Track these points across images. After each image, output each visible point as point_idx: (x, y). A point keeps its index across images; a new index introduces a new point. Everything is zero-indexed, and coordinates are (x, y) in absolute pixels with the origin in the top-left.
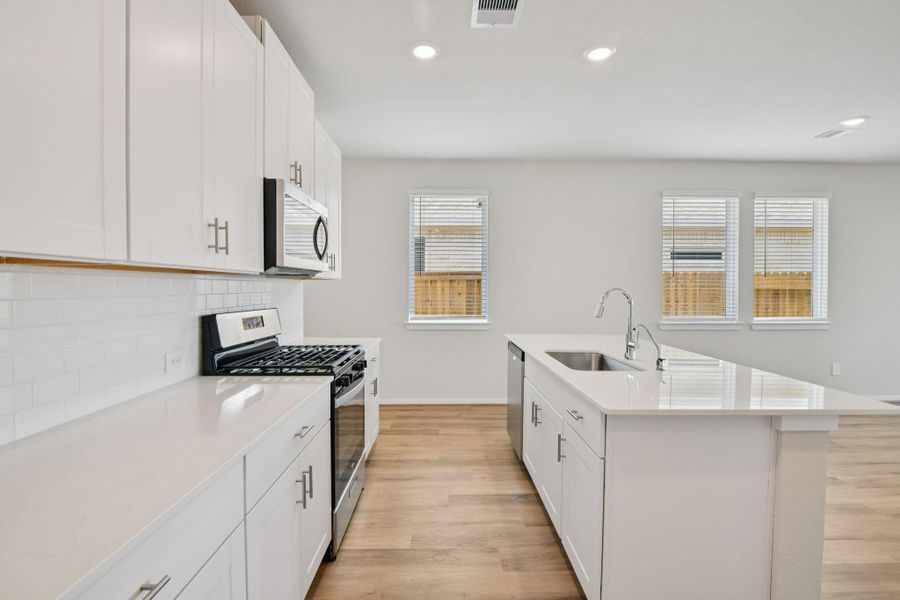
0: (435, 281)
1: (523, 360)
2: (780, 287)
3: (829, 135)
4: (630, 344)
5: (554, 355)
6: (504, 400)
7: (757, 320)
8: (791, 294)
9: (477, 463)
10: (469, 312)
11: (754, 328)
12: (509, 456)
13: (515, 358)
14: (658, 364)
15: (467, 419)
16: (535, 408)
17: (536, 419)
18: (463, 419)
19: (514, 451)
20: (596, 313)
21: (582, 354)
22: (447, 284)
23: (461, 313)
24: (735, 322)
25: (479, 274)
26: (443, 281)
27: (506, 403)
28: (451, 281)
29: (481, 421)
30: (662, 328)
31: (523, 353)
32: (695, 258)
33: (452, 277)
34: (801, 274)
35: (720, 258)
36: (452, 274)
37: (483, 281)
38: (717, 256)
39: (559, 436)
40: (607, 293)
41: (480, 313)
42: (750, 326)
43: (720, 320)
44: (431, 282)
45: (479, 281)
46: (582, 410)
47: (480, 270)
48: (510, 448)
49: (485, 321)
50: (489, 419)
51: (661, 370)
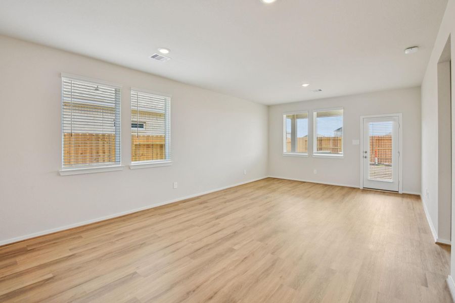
7: (133, 163)
11: (131, 168)
24: (119, 166)
30: (62, 174)
35: (143, 127)
42: (129, 167)
43: (111, 165)
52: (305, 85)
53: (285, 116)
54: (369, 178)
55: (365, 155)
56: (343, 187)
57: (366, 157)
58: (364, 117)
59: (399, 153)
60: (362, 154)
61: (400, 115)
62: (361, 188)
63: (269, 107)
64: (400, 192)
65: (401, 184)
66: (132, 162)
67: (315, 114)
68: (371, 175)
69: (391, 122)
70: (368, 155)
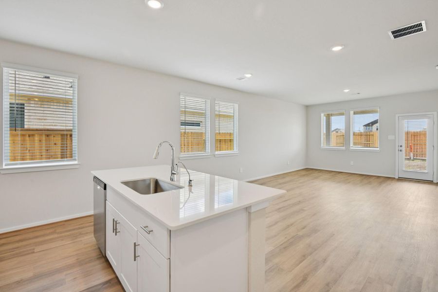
0: (33, 135)
1: (105, 188)
2: (221, 138)
3: (240, 79)
4: (173, 172)
5: (126, 183)
6: (92, 212)
8: (224, 141)
9: (70, 267)
10: (63, 156)
11: (216, 156)
12: (95, 254)
13: (99, 187)
14: (189, 183)
15: (61, 233)
16: (115, 223)
17: (116, 229)
18: (58, 233)
19: (99, 248)
20: (154, 156)
21: (144, 180)
22: (44, 138)
23: (57, 158)
24: (209, 154)
25: (71, 130)
26: (41, 135)
27: (93, 214)
28: (48, 136)
29: (73, 232)
31: (105, 185)
32: (194, 126)
33: (48, 133)
34: (227, 133)
35: (200, 126)
36: (48, 130)
37: (73, 136)
38: (198, 124)
39: (135, 243)
40: (160, 144)
41: (71, 157)
42: (214, 155)
43: (204, 154)
44: (29, 136)
45: (71, 136)
46: (152, 226)
47: (72, 128)
48: (97, 247)
49: (76, 162)
50: (79, 228)
51: (191, 186)
52: (346, 91)
53: (322, 115)
54: (404, 169)
55: (400, 148)
56: (379, 177)
57: (401, 151)
58: (399, 115)
59: (433, 146)
60: (397, 148)
61: (435, 113)
62: (397, 177)
63: (307, 107)
64: (435, 181)
65: (435, 174)
66: (216, 152)
67: (352, 112)
68: (406, 166)
69: (426, 120)
70: (403, 149)
